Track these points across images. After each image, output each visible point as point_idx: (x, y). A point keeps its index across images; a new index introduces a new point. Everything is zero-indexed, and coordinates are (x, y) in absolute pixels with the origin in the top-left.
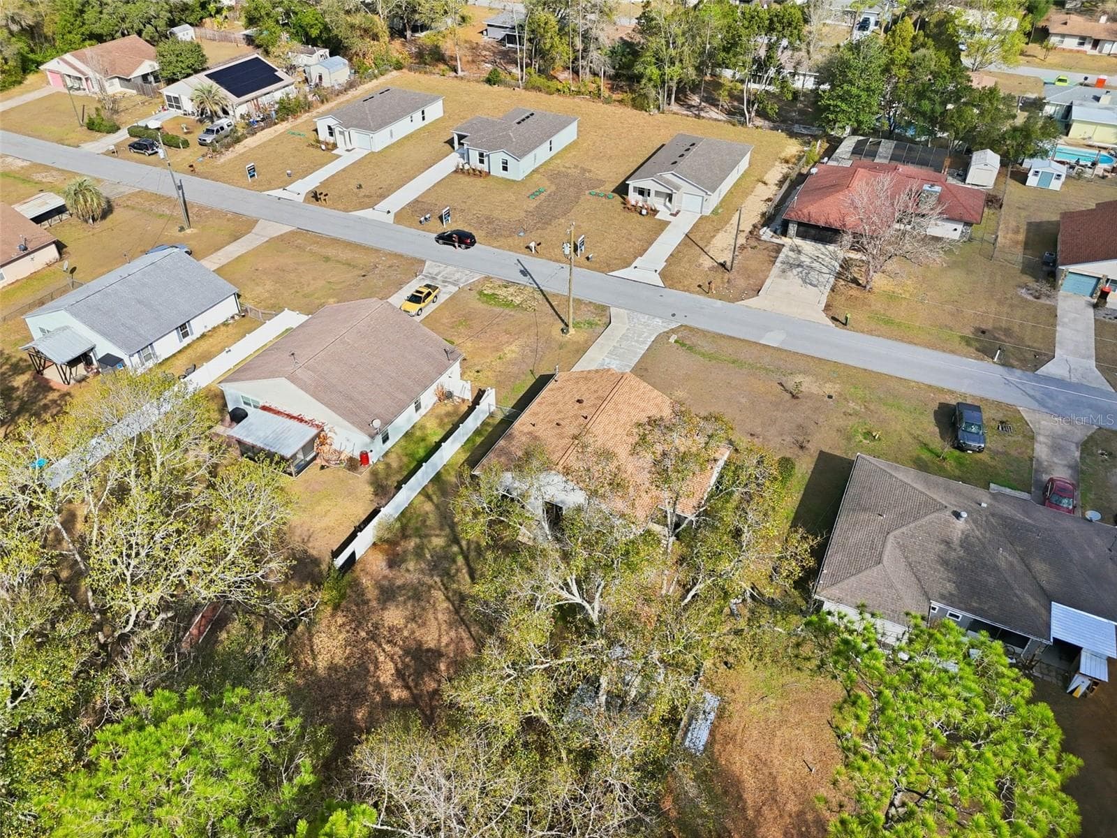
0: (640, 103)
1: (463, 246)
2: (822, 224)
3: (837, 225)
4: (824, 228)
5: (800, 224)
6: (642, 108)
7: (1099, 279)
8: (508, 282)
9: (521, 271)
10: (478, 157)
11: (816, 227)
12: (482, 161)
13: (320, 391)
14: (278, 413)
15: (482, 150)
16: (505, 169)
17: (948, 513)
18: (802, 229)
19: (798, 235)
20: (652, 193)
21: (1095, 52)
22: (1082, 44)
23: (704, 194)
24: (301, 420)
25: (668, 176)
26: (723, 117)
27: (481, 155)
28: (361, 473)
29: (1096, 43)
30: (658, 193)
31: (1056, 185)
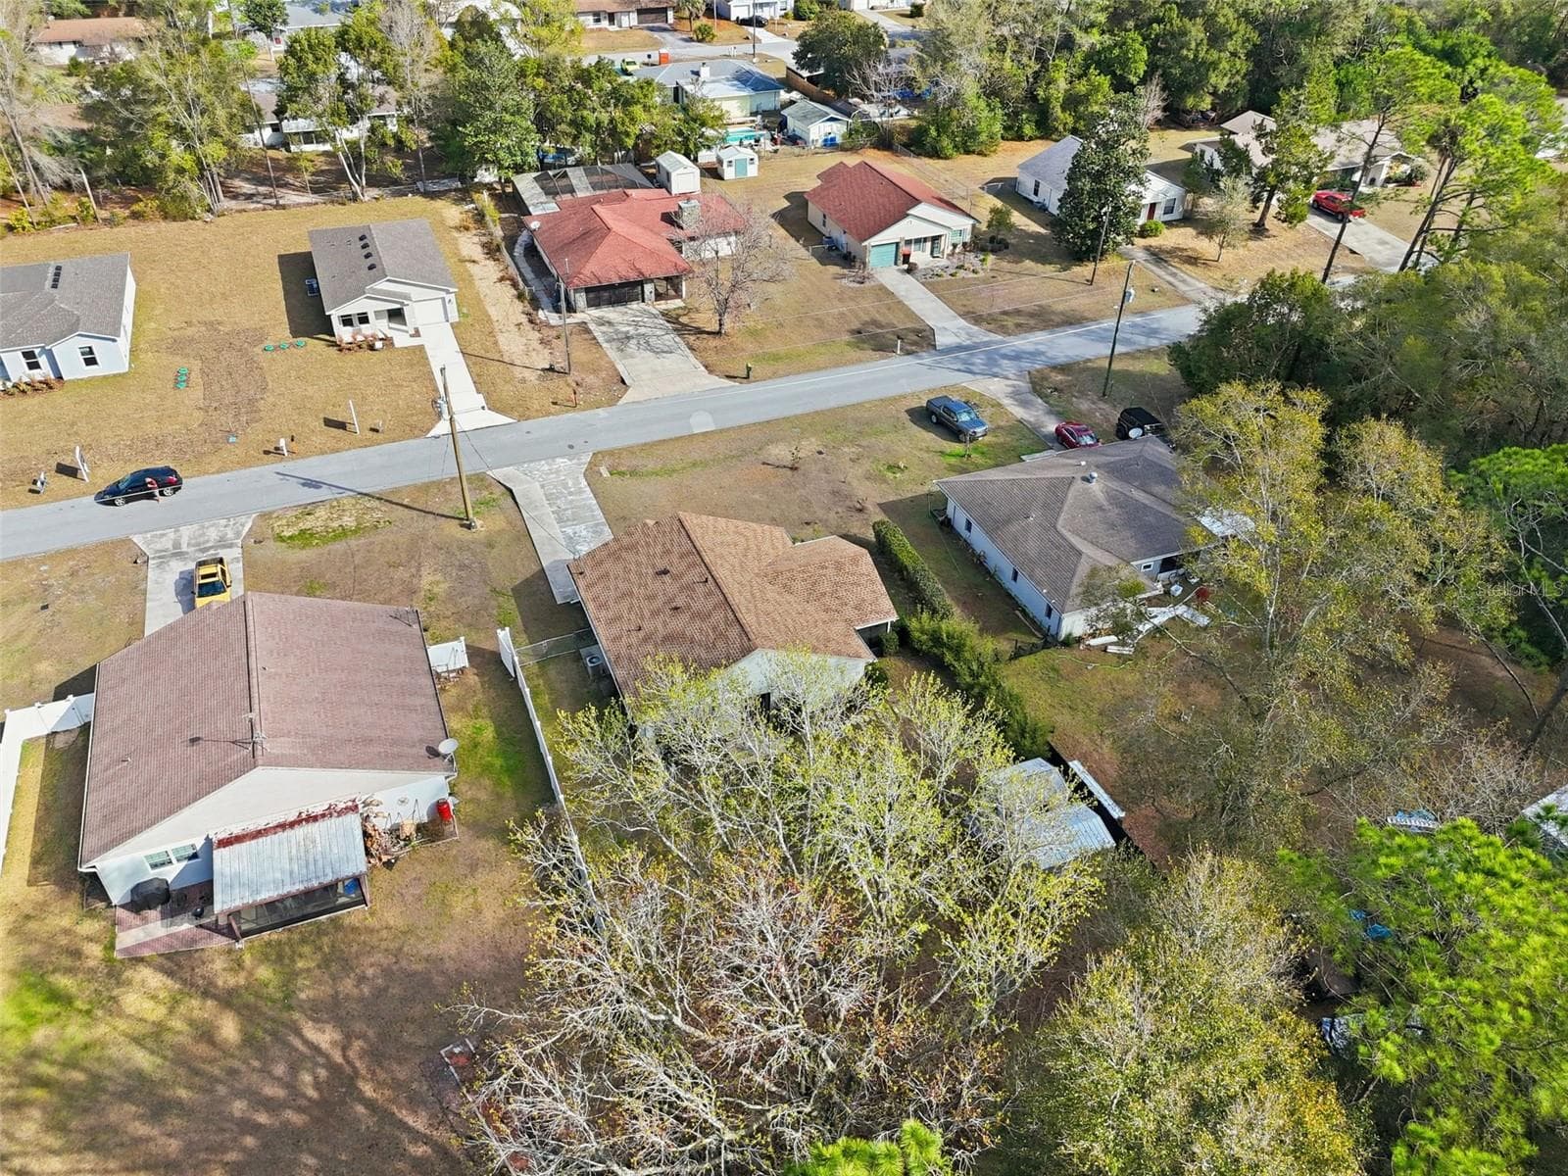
0: (177, 210)
1: (167, 491)
2: (617, 281)
3: (633, 276)
4: (622, 285)
5: (588, 290)
6: (187, 217)
7: (897, 244)
8: (306, 506)
9: (304, 485)
10: (24, 361)
11: (612, 287)
12: (34, 366)
13: (325, 753)
14: (258, 834)
15: (27, 348)
16: (91, 361)
17: (1080, 481)
18: (591, 295)
19: (590, 304)
20: (371, 317)
21: (614, 28)
22: (598, 21)
23: (443, 294)
24: (313, 819)
25: (383, 285)
26: (310, 198)
27: (29, 355)
28: (453, 834)
29: (611, 17)
30: (378, 314)
31: (752, 171)
